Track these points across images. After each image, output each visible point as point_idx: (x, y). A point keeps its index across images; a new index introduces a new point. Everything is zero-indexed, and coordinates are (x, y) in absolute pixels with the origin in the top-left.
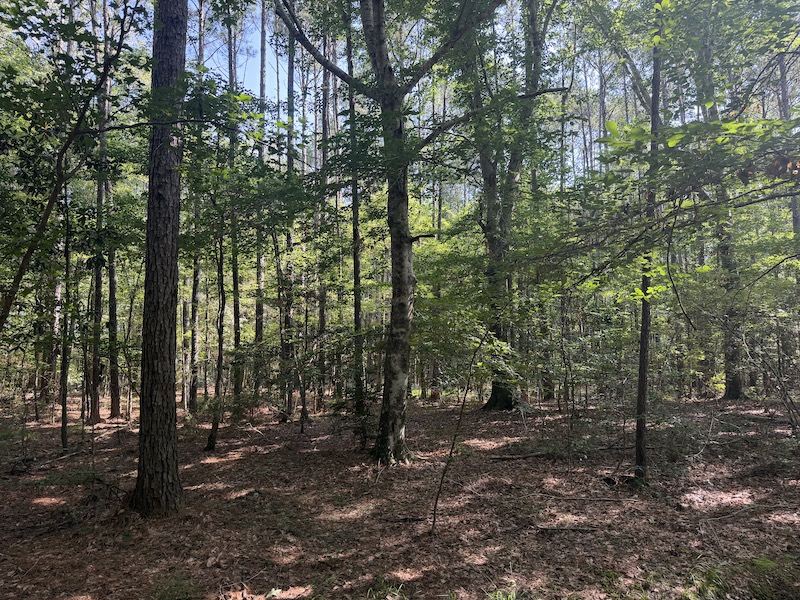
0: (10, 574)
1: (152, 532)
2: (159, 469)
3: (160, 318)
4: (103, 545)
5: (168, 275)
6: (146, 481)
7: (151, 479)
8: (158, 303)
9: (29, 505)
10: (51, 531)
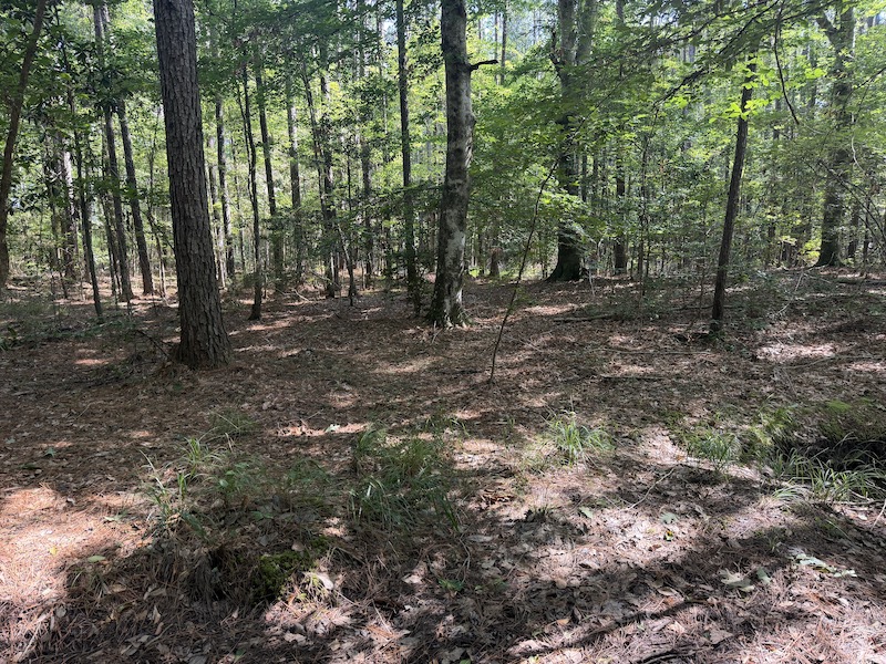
0: (63, 415)
1: (203, 381)
2: (203, 321)
3: (186, 155)
4: (154, 394)
5: (190, 105)
6: (191, 334)
7: (196, 331)
8: (182, 137)
9: (72, 365)
10: (99, 384)
